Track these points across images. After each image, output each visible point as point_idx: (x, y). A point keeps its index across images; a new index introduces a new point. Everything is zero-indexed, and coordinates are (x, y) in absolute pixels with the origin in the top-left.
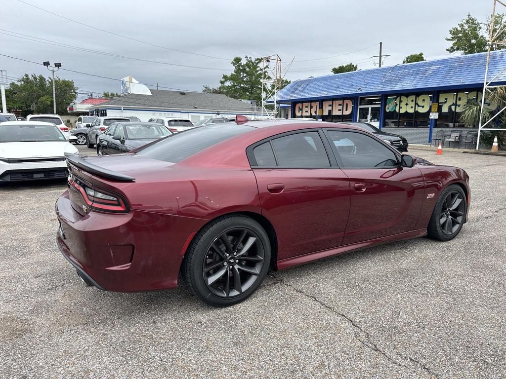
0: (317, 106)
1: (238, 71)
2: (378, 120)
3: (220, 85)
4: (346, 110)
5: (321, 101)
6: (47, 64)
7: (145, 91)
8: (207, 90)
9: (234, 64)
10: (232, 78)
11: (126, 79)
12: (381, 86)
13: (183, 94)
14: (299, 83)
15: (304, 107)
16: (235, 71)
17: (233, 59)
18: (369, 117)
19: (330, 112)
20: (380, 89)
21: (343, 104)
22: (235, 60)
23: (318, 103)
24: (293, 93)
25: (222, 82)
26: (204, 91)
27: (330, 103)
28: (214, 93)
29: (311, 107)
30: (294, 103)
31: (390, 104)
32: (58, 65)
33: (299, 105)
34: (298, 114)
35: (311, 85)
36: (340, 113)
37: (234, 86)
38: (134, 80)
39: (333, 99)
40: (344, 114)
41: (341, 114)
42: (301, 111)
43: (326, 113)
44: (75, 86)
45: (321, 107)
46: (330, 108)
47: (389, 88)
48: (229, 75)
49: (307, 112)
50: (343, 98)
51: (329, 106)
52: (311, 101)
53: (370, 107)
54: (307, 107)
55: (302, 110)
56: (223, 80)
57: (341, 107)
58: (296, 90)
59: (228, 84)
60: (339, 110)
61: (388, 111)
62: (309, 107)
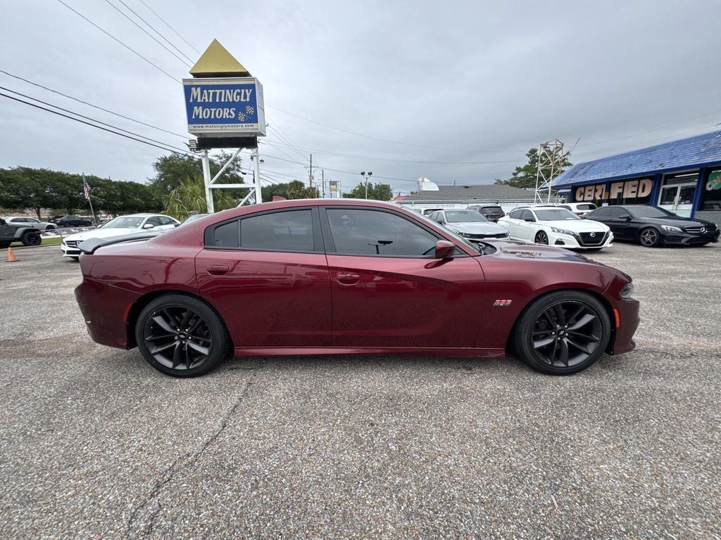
0: (603, 190)
1: (533, 162)
2: (691, 203)
3: (513, 177)
4: (643, 191)
5: (609, 183)
6: (363, 174)
7: (434, 187)
8: (499, 182)
9: (528, 155)
10: (526, 169)
11: (420, 179)
12: (696, 158)
13: (467, 187)
14: (582, 166)
15: (587, 191)
16: (529, 163)
17: (529, 150)
18: (677, 198)
19: (620, 195)
20: (695, 160)
21: (639, 185)
22: (530, 152)
23: (604, 186)
24: (572, 177)
25: (514, 174)
26: (495, 183)
27: (621, 184)
28: (505, 184)
29: (596, 191)
30: (575, 188)
31: (715, 181)
32: (370, 174)
33: (582, 189)
34: (578, 198)
35: (596, 167)
36: (633, 196)
37: (527, 176)
38: (426, 180)
39: (624, 180)
40: (639, 196)
41: (635, 196)
42: (582, 196)
43: (614, 196)
44: (391, 188)
45: (608, 190)
46: (621, 190)
47: (708, 160)
48: (522, 167)
49: (589, 196)
50: (639, 178)
51: (620, 187)
52: (595, 184)
53: (679, 186)
54: (589, 191)
55: (584, 194)
56: (516, 172)
57: (635, 189)
58: (576, 173)
59: (521, 174)
60: (633, 192)
61: (709, 189)
62: (593, 191)
